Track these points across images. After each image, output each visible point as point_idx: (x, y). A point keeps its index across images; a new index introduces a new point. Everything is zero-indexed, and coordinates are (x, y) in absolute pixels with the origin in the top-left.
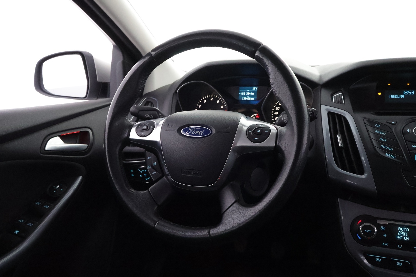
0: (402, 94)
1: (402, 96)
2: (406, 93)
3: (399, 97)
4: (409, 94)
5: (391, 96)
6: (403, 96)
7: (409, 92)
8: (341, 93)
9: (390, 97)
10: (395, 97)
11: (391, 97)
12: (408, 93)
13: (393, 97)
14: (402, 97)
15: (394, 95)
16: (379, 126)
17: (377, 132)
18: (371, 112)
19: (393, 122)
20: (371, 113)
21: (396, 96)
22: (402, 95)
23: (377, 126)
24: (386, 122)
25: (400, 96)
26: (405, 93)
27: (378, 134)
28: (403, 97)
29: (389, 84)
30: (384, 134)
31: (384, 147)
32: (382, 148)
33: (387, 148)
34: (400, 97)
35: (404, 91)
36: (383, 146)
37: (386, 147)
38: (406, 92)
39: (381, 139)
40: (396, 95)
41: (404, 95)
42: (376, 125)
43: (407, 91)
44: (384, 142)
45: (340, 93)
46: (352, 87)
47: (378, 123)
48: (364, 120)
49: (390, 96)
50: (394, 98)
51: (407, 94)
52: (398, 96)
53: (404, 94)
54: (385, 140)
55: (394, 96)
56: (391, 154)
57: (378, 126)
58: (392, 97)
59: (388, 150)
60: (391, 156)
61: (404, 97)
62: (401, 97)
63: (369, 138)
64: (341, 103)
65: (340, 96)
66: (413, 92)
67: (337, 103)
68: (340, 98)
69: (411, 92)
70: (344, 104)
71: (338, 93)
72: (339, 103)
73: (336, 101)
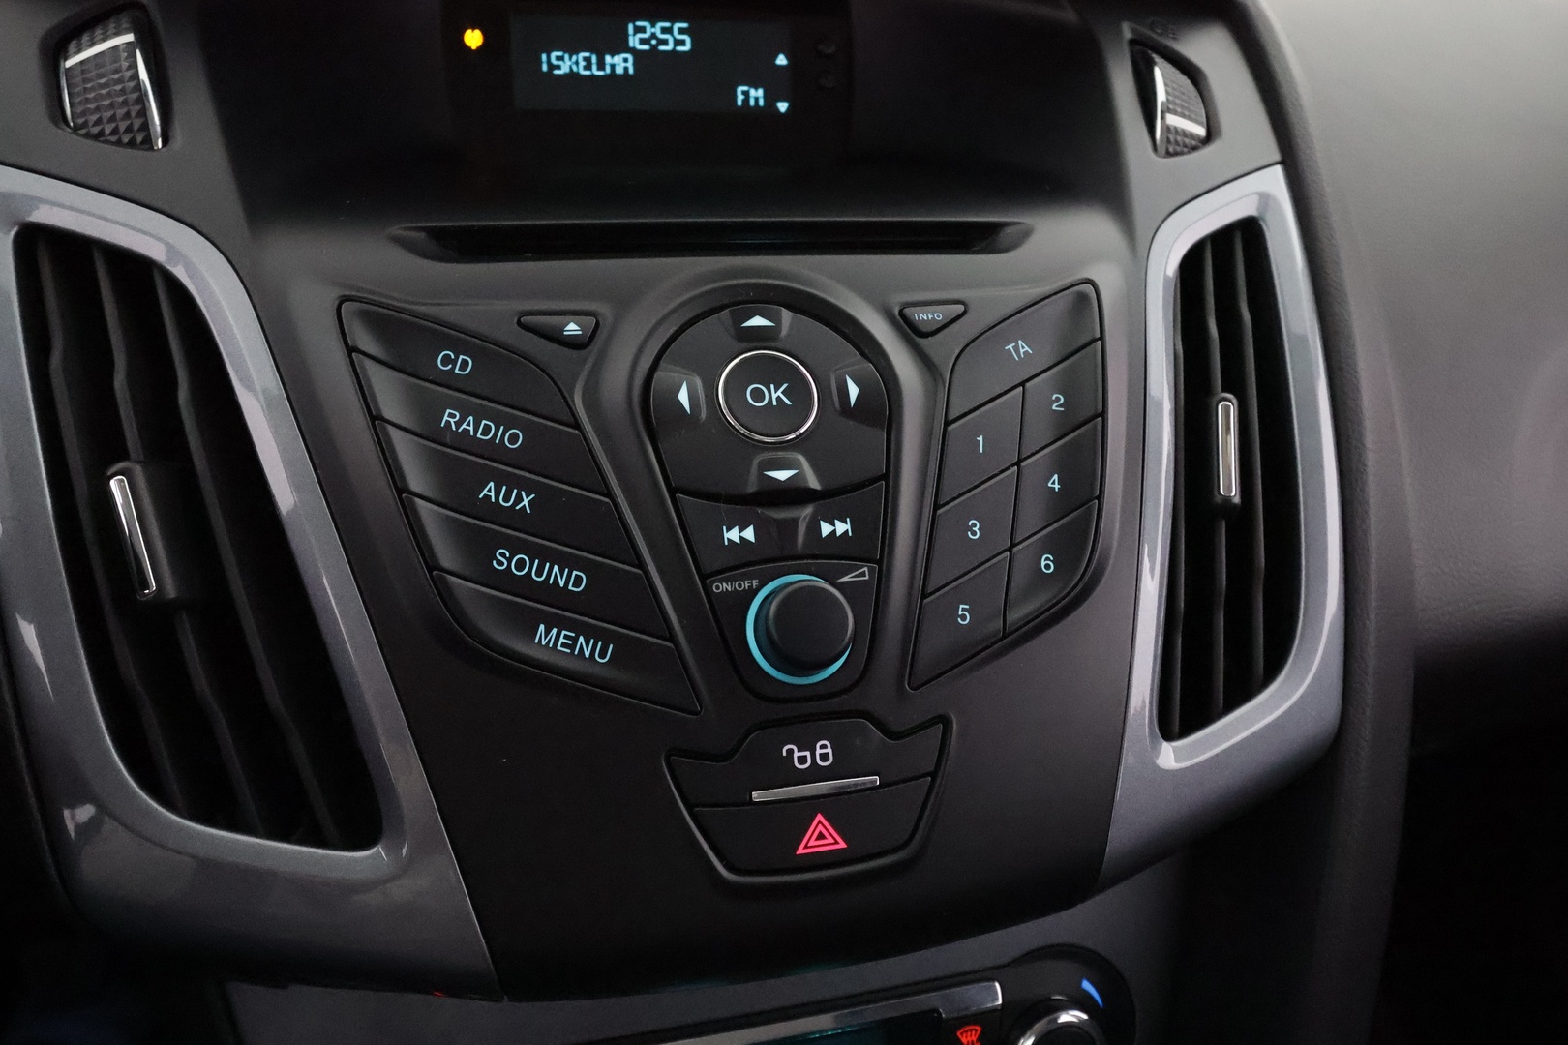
0: (621, 46)
1: (620, 63)
2: (643, 41)
3: (601, 65)
4: (662, 48)
5: (554, 62)
6: (626, 60)
7: (657, 30)
8: (130, 37)
9: (545, 68)
10: (577, 63)
11: (552, 67)
12: (654, 36)
13: (564, 69)
14: (619, 70)
15: (573, 51)
16: (465, 364)
17: (458, 424)
18: (396, 230)
19: (572, 328)
20: (398, 241)
21: (582, 63)
22: (619, 53)
23: (454, 362)
24: (519, 323)
25: (608, 59)
26: (634, 41)
27: (464, 442)
28: (626, 69)
30: (511, 438)
31: (520, 565)
32: (505, 581)
33: (539, 573)
34: (608, 70)
35: (631, 27)
36: (510, 561)
37: (531, 567)
38: (642, 30)
39: (489, 491)
40: (583, 55)
41: (633, 51)
42: (446, 360)
43: (646, 24)
44: (512, 518)
45: (117, 34)
47: (459, 339)
48: (339, 309)
49: (544, 57)
50: (573, 75)
51: (646, 47)
52: (594, 59)
53: (631, 44)
54: (519, 499)
55: (568, 63)
56: (579, 629)
57: (463, 365)
58: (558, 67)
59: (551, 593)
60: (575, 640)
61: (631, 71)
62: (613, 66)
63: (388, 494)
64: (139, 139)
65: (125, 64)
66: (681, 31)
67: (101, 133)
68: (120, 81)
69: (668, 31)
70: (165, 143)
71: (109, 33)
72: (115, 132)
73: (94, 118)
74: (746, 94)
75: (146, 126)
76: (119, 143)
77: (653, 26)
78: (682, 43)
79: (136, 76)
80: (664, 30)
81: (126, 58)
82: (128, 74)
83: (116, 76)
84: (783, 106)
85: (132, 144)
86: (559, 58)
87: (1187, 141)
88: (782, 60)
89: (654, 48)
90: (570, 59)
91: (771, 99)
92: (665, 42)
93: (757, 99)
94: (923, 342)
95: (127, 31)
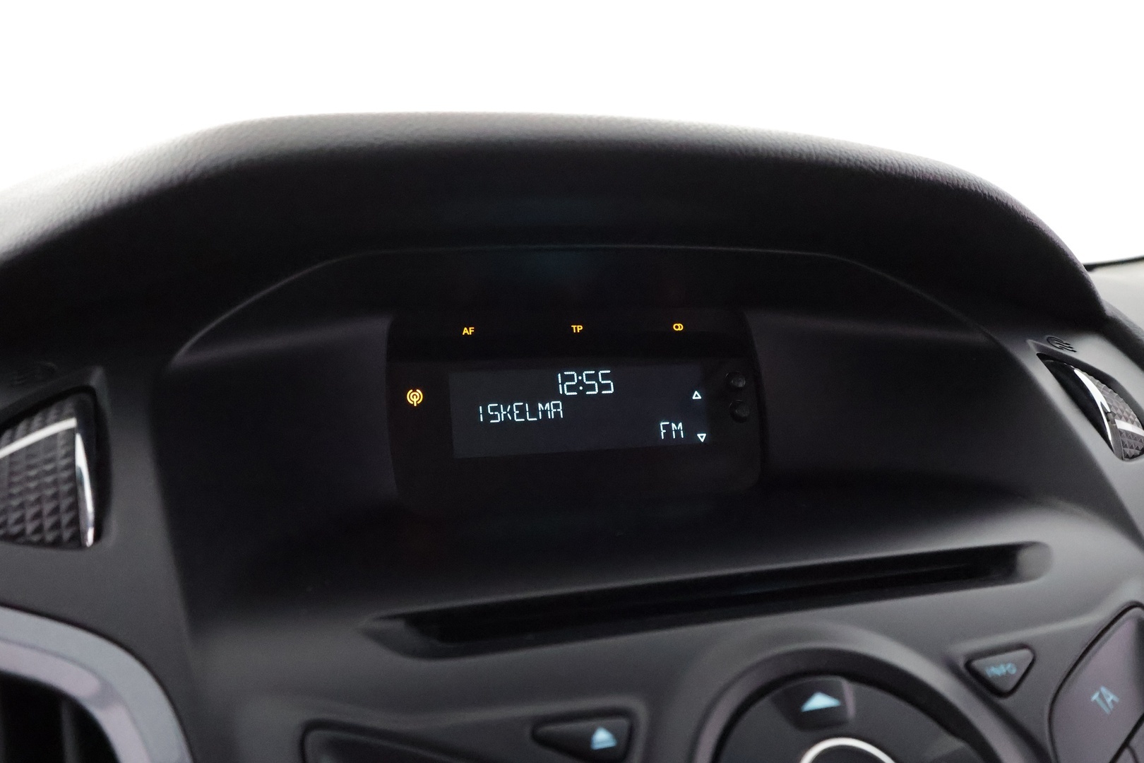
0: (553, 394)
1: (551, 408)
2: (570, 388)
3: (534, 412)
4: (589, 393)
6: (556, 406)
7: (585, 377)
8: (71, 423)
9: (482, 418)
10: (511, 412)
11: (487, 416)
12: (580, 382)
13: (500, 418)
14: (551, 415)
15: (507, 401)
21: (516, 412)
22: (549, 400)
24: (533, 737)
25: (540, 406)
26: (563, 389)
28: (557, 414)
29: (468, 331)
34: (541, 416)
35: (560, 378)
38: (571, 378)
40: (516, 405)
41: (563, 398)
43: (576, 373)
46: (183, 357)
49: (481, 409)
50: (507, 423)
51: (574, 393)
52: (527, 407)
53: (561, 392)
55: (503, 412)
58: (495, 417)
62: (544, 412)
64: (67, 535)
65: (62, 452)
66: (605, 377)
67: (22, 533)
68: (54, 471)
69: (594, 377)
70: (97, 537)
71: (49, 420)
72: (39, 530)
73: (15, 516)
74: (668, 428)
75: (76, 522)
76: (42, 543)
77: (580, 374)
78: (607, 387)
79: (72, 465)
80: (589, 377)
81: (63, 446)
82: (64, 462)
83: (49, 467)
84: (702, 437)
85: (57, 544)
86: (493, 409)
87: (1132, 441)
88: (697, 396)
89: (582, 393)
90: (505, 409)
91: (691, 431)
92: (592, 388)
93: (678, 432)
94: (1005, 703)
95: (70, 416)
